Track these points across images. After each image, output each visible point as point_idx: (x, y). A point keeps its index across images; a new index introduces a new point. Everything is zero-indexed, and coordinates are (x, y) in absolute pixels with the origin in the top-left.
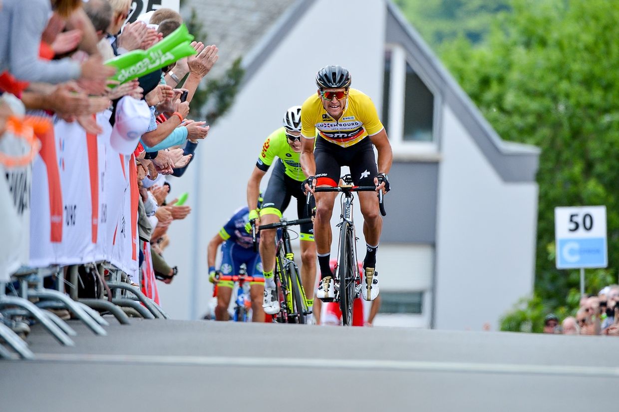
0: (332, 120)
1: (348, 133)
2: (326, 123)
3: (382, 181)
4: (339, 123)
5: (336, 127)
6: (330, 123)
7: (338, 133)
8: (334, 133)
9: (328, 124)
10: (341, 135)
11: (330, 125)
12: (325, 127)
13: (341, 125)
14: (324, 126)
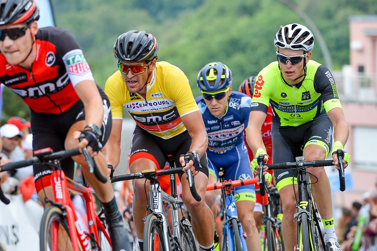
0: (140, 98)
1: (161, 114)
2: (135, 102)
3: (189, 160)
4: (149, 102)
5: (145, 108)
6: (139, 102)
7: (149, 115)
8: (145, 116)
9: (137, 104)
10: (154, 118)
11: (138, 105)
12: (134, 108)
13: (150, 104)
14: (133, 106)
